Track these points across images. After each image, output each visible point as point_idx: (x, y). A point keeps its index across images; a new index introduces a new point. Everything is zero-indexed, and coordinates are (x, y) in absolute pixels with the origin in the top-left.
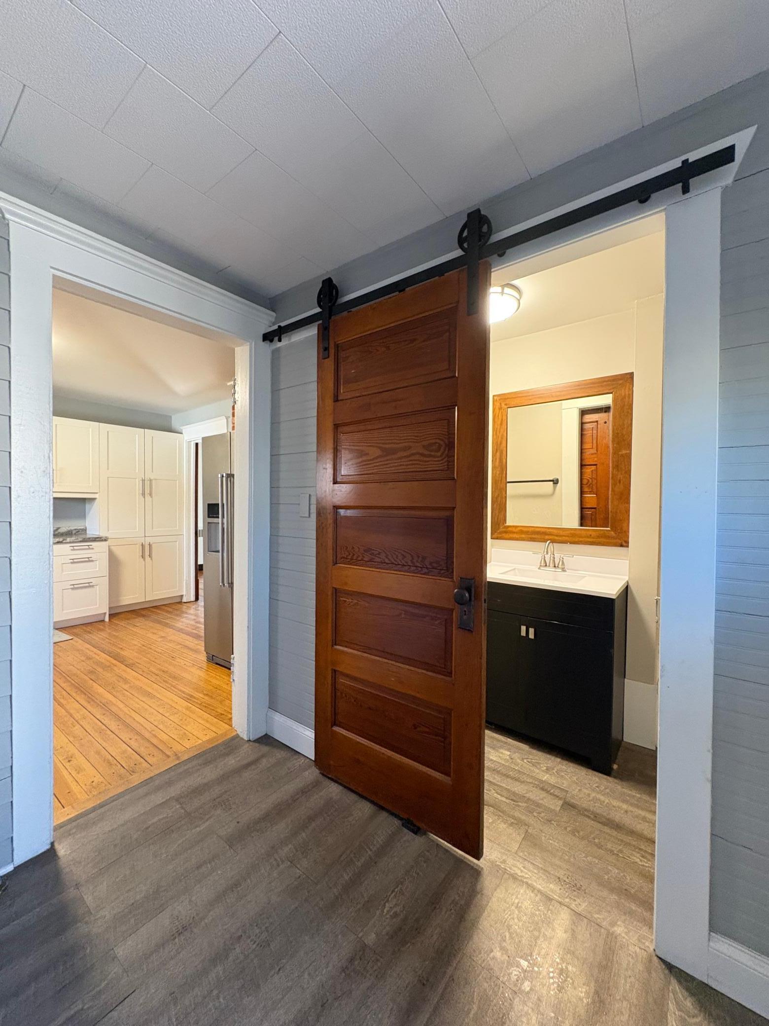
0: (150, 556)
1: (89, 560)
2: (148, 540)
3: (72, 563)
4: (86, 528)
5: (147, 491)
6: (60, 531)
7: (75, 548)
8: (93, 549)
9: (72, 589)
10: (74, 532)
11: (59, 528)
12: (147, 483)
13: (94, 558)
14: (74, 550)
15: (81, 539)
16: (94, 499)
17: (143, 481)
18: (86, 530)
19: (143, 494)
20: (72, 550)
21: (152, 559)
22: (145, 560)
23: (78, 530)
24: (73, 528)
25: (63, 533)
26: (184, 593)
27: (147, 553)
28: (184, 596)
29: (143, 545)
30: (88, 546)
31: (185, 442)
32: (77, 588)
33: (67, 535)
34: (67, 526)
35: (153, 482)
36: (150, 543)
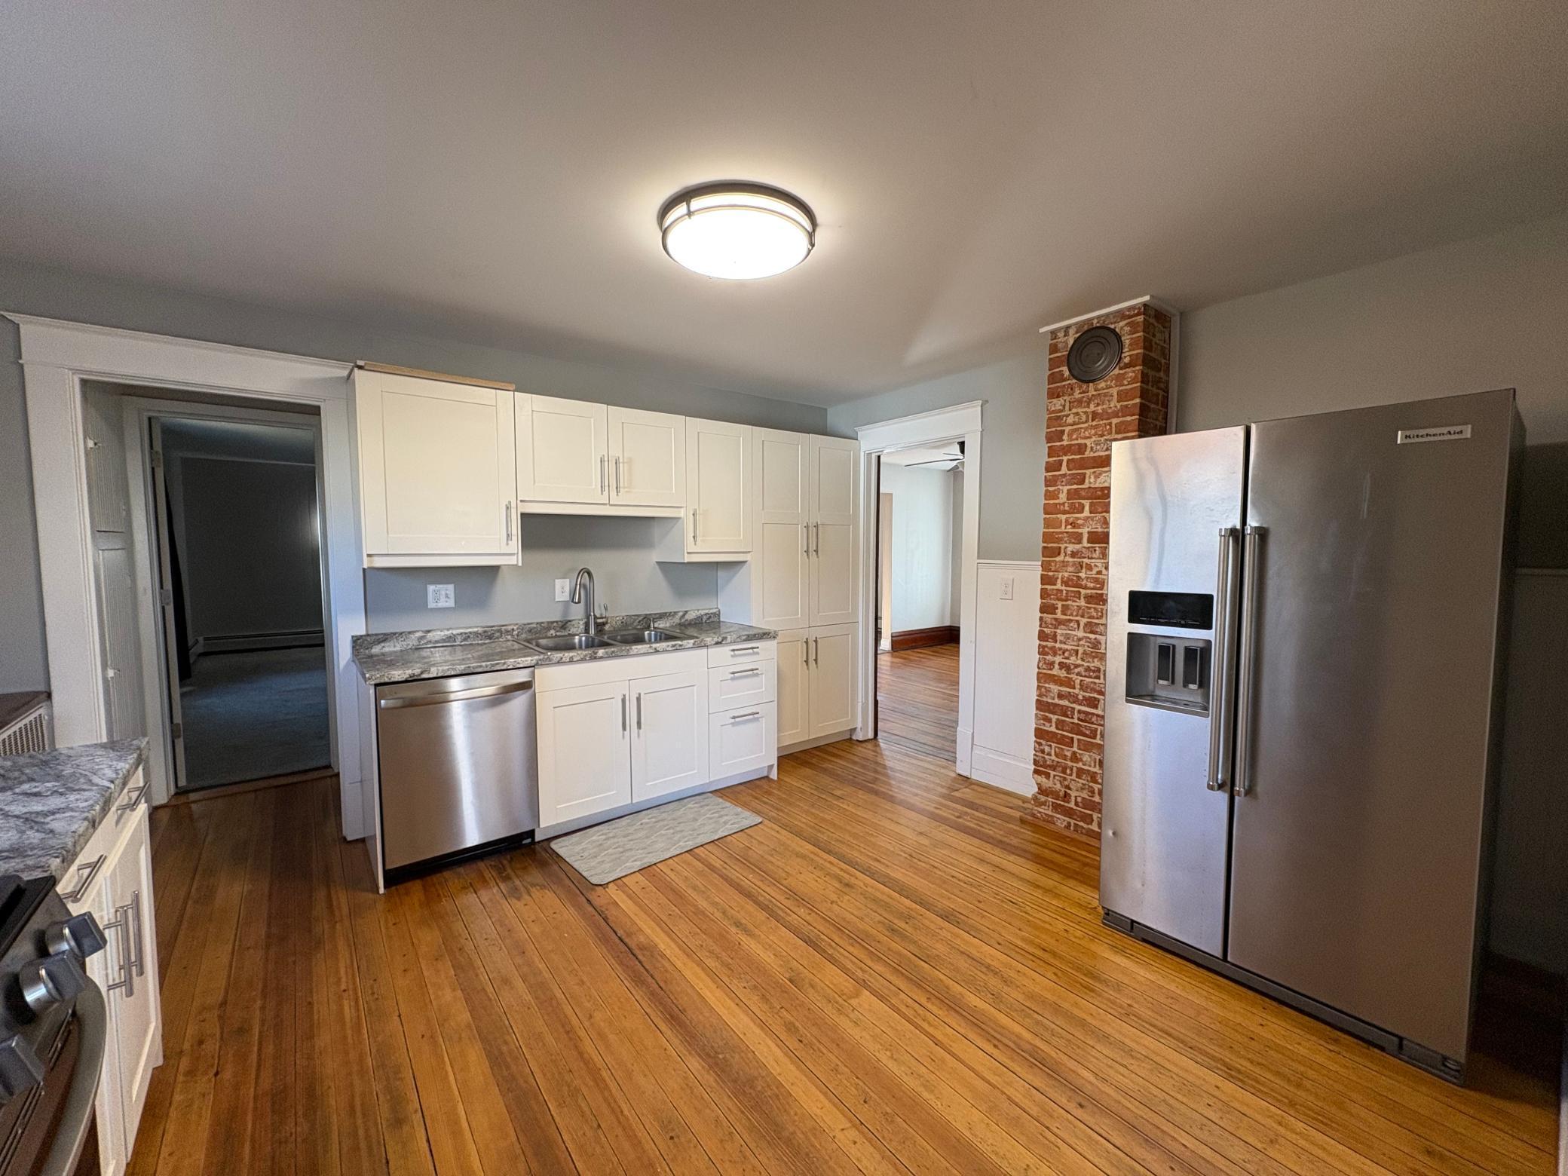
0: (816, 660)
1: (754, 674)
2: (813, 634)
3: (732, 679)
4: (719, 611)
5: (813, 547)
6: (689, 618)
7: (737, 650)
9: (731, 724)
11: (686, 612)
12: (813, 532)
13: (758, 670)
14: (735, 656)
15: (745, 637)
16: (742, 563)
17: (807, 527)
18: (719, 615)
19: (808, 552)
20: (732, 656)
21: (808, 669)
23: (709, 616)
24: (703, 612)
25: (692, 620)
26: (859, 725)
27: (812, 657)
28: (858, 730)
29: (807, 642)
30: (752, 648)
31: (862, 454)
32: (739, 723)
33: (695, 624)
34: (695, 608)
35: (820, 528)
36: (816, 638)
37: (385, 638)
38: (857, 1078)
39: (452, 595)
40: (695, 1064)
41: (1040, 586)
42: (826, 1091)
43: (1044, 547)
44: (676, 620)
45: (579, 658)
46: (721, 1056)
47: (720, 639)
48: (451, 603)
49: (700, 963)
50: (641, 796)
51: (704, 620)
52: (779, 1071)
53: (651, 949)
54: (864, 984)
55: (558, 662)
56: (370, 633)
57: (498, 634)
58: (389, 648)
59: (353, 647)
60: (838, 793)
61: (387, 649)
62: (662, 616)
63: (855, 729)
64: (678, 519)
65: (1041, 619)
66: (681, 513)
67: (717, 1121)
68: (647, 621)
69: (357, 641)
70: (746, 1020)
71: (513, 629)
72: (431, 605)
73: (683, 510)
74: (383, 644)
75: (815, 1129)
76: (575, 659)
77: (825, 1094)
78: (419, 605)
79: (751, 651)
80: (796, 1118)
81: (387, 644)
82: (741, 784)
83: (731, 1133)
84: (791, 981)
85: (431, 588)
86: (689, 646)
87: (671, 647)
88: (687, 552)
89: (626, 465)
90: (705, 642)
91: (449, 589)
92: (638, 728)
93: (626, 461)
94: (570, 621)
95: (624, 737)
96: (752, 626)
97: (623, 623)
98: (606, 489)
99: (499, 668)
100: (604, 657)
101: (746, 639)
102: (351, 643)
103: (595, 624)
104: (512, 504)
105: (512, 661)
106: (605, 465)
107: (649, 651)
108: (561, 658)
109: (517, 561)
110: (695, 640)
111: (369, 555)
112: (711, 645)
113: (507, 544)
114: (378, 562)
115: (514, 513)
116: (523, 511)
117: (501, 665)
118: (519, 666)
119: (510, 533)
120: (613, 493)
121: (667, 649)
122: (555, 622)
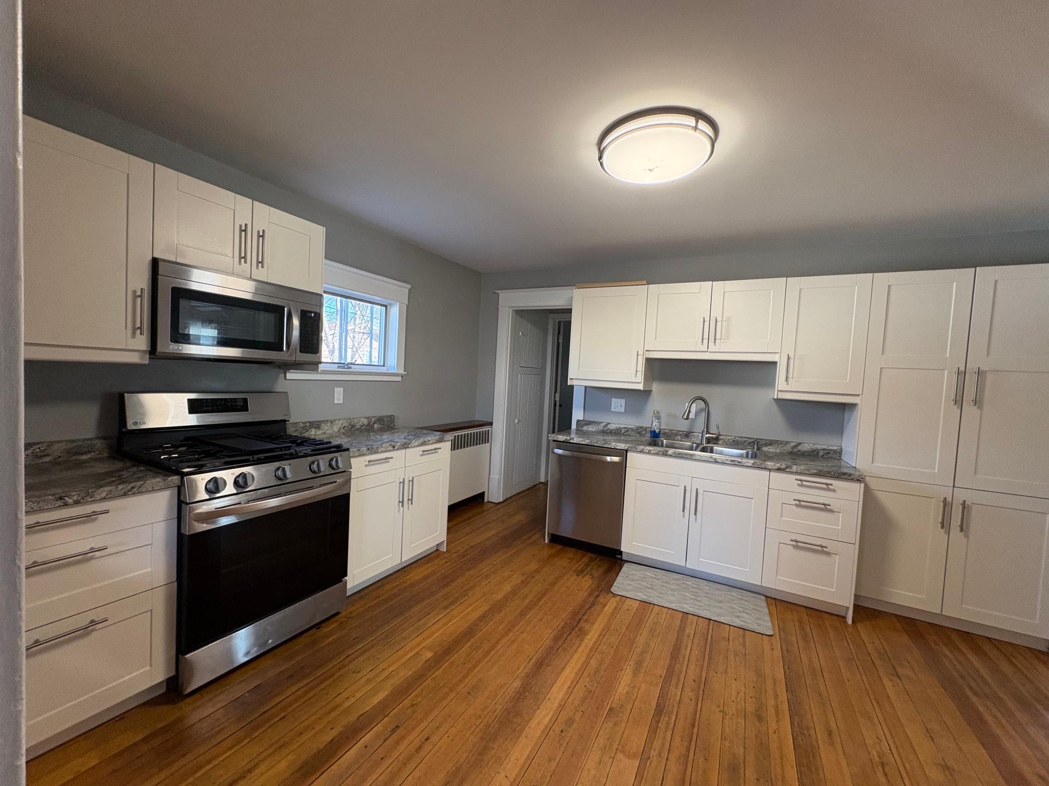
0: (962, 527)
1: (825, 508)
3: (796, 505)
4: (841, 450)
6: (800, 448)
7: (805, 483)
8: (834, 491)
9: (793, 546)
10: (821, 453)
11: (800, 444)
12: (971, 379)
13: (834, 505)
14: (802, 486)
15: (815, 471)
16: (853, 406)
17: (961, 373)
18: (840, 454)
19: (959, 401)
20: (799, 485)
21: (964, 536)
22: (947, 534)
25: (807, 451)
27: (955, 521)
29: (947, 502)
30: (827, 484)
32: (802, 548)
34: (810, 442)
35: (987, 375)
36: (965, 501)
37: (589, 423)
38: (551, 776)
39: (624, 405)
40: (517, 684)
42: (531, 758)
44: (788, 448)
45: (655, 452)
46: (527, 694)
47: (783, 466)
48: (623, 410)
49: (589, 658)
50: (694, 566)
52: (532, 726)
53: (582, 633)
54: (644, 758)
55: (641, 452)
57: (644, 432)
58: (591, 428)
59: (577, 425)
61: (590, 429)
64: (775, 363)
66: (775, 358)
67: (486, 707)
68: (757, 443)
70: (560, 696)
72: (613, 410)
73: (778, 355)
74: (588, 426)
75: (500, 759)
76: (652, 452)
77: (528, 757)
78: (607, 409)
79: (824, 486)
80: (503, 746)
82: (805, 607)
83: (481, 717)
84: (611, 709)
85: (613, 400)
86: (748, 464)
87: (731, 462)
88: (778, 390)
89: (724, 323)
90: (766, 465)
91: (622, 402)
92: (695, 514)
93: (724, 319)
94: (692, 432)
95: (684, 516)
96: (855, 467)
97: (734, 441)
98: (705, 341)
99: (606, 446)
100: (673, 455)
101: (817, 473)
102: (577, 422)
103: (706, 437)
104: (641, 353)
105: (614, 444)
106: (707, 324)
107: (709, 460)
108: (643, 449)
109: (640, 387)
110: (756, 461)
111: (571, 379)
112: (773, 469)
113: (636, 377)
114: (574, 383)
115: (640, 358)
116: (647, 356)
117: (607, 444)
118: (617, 448)
119: (638, 370)
120: (711, 344)
121: (727, 462)
122: (681, 431)
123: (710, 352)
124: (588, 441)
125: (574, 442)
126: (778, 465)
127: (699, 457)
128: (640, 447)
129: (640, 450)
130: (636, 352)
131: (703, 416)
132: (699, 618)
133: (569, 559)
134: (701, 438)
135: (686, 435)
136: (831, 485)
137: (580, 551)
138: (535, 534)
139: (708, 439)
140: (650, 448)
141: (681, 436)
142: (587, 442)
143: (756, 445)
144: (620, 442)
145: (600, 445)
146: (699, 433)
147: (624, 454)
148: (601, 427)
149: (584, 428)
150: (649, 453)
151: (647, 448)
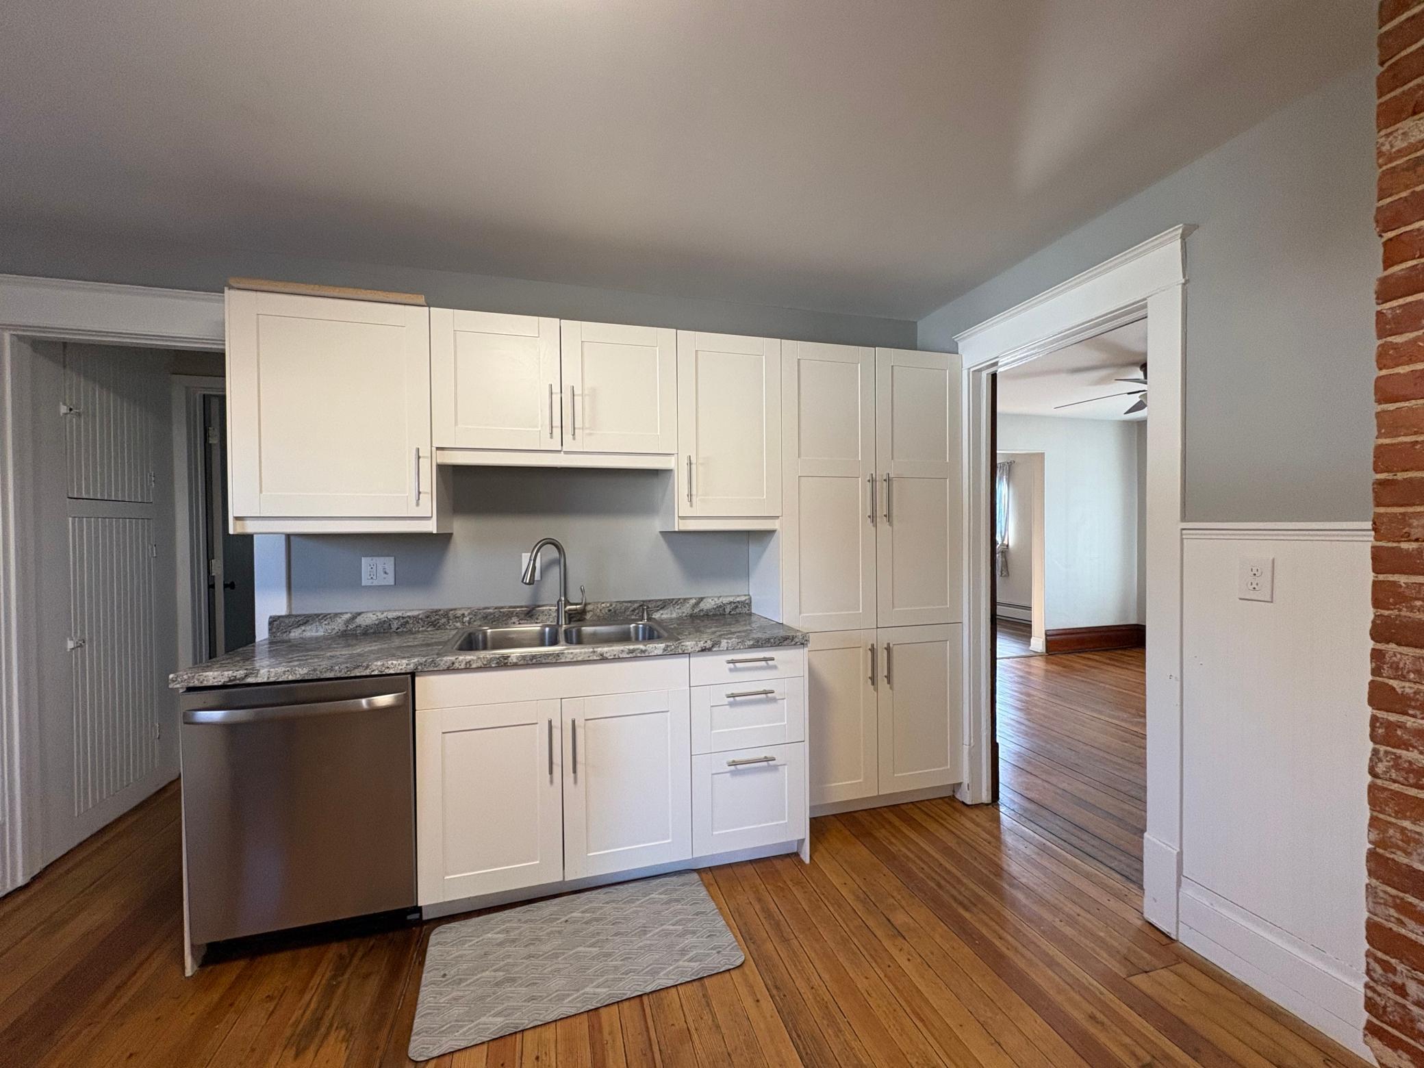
0: (889, 678)
1: (767, 697)
2: (884, 637)
3: (731, 704)
4: (750, 599)
5: (882, 510)
6: (703, 607)
7: (737, 665)
8: (775, 667)
9: (731, 772)
11: (701, 599)
12: (882, 488)
13: (776, 690)
15: (751, 643)
16: (770, 533)
17: (873, 481)
18: (749, 604)
19: (873, 518)
20: (731, 670)
21: (891, 688)
22: (876, 690)
23: (736, 605)
24: (725, 600)
25: (710, 610)
26: (966, 779)
27: (882, 671)
28: (965, 786)
29: (873, 650)
30: (765, 659)
31: (965, 373)
32: (743, 772)
33: (714, 615)
34: (715, 594)
35: (895, 485)
36: (889, 644)
37: (307, 620)
39: (391, 570)
41: (1371, 576)
43: (1380, 484)
44: (686, 609)
45: (480, 664)
47: (709, 644)
48: (390, 580)
50: (578, 872)
51: (728, 610)
55: (449, 669)
56: (294, 613)
57: (443, 620)
58: (312, 632)
59: (270, 630)
60: (900, 918)
61: (308, 634)
62: (664, 604)
63: (960, 784)
64: (668, 472)
65: (1377, 655)
66: (669, 463)
68: (644, 608)
69: (273, 621)
71: (463, 615)
72: (364, 582)
73: (673, 459)
74: (303, 628)
76: (474, 666)
78: (351, 581)
79: (763, 663)
81: (308, 628)
82: (751, 862)
85: (366, 561)
86: (656, 652)
87: (628, 653)
88: (679, 517)
89: (587, 398)
90: (684, 648)
91: (387, 563)
92: (575, 771)
93: (586, 392)
94: (539, 606)
95: (551, 782)
96: (782, 624)
97: (610, 610)
98: (557, 431)
99: (357, 673)
100: (520, 663)
101: (753, 645)
102: (270, 623)
103: (565, 612)
104: (425, 452)
105: (379, 663)
106: (556, 398)
107: (591, 658)
108: (453, 663)
109: (431, 527)
110: (669, 644)
111: (237, 518)
112: (694, 652)
113: (418, 504)
114: (250, 527)
115: (425, 465)
116: (440, 461)
117: (361, 669)
118: (388, 671)
119: (420, 490)
120: (568, 437)
121: (621, 656)
122: (518, 607)
123: (566, 453)
124: (305, 671)
125: (260, 680)
126: (701, 644)
127: (571, 656)
128: (445, 659)
129: (446, 668)
130: (414, 452)
131: (555, 573)
132: (620, 1004)
133: (270, 998)
134: (555, 614)
135: (528, 613)
136: (772, 659)
137: (305, 952)
138: (151, 954)
139: (570, 614)
140: (469, 658)
141: (518, 617)
142: (301, 672)
143: (645, 612)
144: (393, 656)
145: (339, 675)
146: (552, 605)
147: (406, 683)
148: (338, 625)
149: (292, 634)
150: (468, 668)
151: (461, 658)
